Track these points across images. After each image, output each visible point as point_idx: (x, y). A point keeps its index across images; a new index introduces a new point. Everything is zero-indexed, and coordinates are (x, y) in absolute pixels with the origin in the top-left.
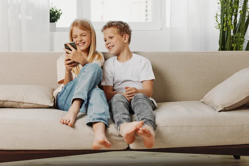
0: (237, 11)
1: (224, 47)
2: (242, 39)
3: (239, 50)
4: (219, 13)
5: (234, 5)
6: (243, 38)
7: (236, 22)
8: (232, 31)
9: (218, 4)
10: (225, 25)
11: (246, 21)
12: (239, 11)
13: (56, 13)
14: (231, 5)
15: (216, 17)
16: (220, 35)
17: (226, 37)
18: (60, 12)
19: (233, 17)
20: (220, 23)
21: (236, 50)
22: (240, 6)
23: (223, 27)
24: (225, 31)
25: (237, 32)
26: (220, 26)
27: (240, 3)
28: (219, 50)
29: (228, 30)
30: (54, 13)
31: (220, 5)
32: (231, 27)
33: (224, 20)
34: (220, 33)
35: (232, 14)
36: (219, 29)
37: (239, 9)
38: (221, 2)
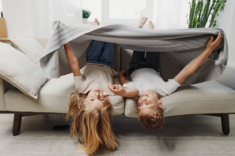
0: (201, 12)
4: (189, 13)
9: (189, 7)
10: (192, 21)
13: (88, 13)
15: (187, 16)
18: (91, 12)
20: (189, 20)
23: (191, 23)
29: (194, 25)
30: (87, 13)
32: (197, 23)
33: (192, 18)
35: (197, 13)
36: (188, 23)
37: (203, 11)
38: (191, 6)
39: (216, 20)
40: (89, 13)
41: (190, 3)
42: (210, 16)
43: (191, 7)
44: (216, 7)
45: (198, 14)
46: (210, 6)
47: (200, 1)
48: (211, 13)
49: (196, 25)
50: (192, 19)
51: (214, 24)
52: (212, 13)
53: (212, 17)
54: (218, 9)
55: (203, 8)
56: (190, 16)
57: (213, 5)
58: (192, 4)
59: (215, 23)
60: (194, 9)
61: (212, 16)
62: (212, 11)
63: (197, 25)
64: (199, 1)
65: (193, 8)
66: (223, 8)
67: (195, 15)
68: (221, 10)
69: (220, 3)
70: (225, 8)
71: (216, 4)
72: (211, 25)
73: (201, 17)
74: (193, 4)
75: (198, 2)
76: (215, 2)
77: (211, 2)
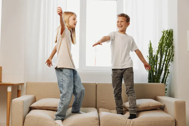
0: (157, 63)
1: (151, 80)
3: (158, 83)
5: (155, 60)
6: (160, 77)
7: (157, 68)
8: (154, 73)
10: (151, 70)
11: (161, 68)
12: (158, 63)
14: (154, 60)
17: (152, 76)
19: (155, 66)
21: (156, 83)
22: (158, 60)
23: (150, 71)
24: (151, 73)
25: (157, 73)
27: (158, 59)
28: (148, 82)
29: (152, 72)
32: (154, 70)
34: (149, 74)
38: (149, 59)
39: (168, 69)
41: (148, 56)
44: (167, 60)
46: (163, 59)
47: (156, 54)
57: (165, 58)
59: (168, 71)
61: (166, 65)
62: (165, 63)
64: (154, 56)
66: (172, 60)
68: (171, 62)
69: (170, 57)
70: (174, 60)
77: (164, 56)
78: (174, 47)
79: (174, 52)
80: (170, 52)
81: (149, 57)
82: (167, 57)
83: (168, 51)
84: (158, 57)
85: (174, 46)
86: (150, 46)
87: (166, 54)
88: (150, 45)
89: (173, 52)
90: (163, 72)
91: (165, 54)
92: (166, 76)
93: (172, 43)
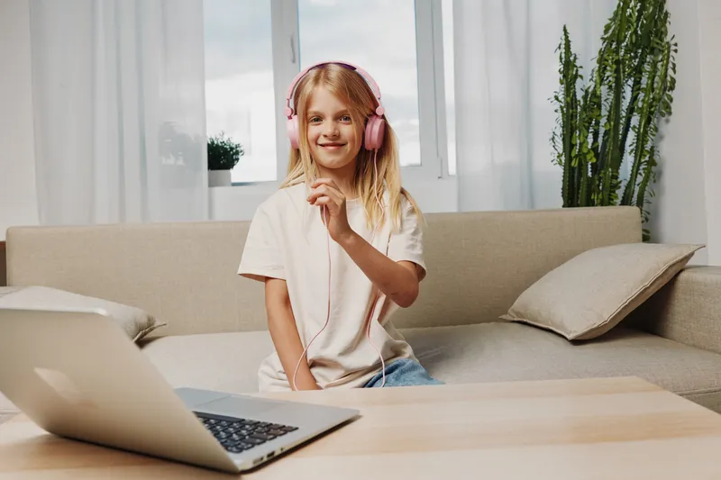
0: (598, 123)
2: (614, 182)
4: (559, 131)
6: (617, 178)
7: (598, 146)
9: (556, 111)
10: (574, 154)
12: (602, 123)
13: (231, 153)
15: (553, 139)
16: (564, 177)
17: (576, 182)
18: (239, 149)
19: (591, 136)
20: (561, 152)
21: (600, 206)
23: (569, 159)
24: (576, 167)
26: (563, 158)
27: (603, 107)
28: (563, 206)
29: (581, 165)
30: (226, 154)
31: (559, 114)
32: (588, 157)
33: (571, 144)
34: (564, 173)
35: (588, 129)
36: (560, 164)
37: (603, 121)
38: (561, 107)
39: (652, 148)
40: (234, 154)
41: (557, 98)
42: (631, 136)
43: (562, 112)
44: (645, 105)
45: (591, 130)
46: (625, 104)
47: (590, 90)
48: (632, 126)
49: (590, 166)
50: (572, 146)
51: (647, 159)
52: (635, 127)
53: (638, 139)
54: (652, 109)
55: (604, 112)
56: (563, 140)
57: (634, 99)
58: (563, 100)
59: (652, 155)
60: (573, 116)
61: (638, 133)
62: (635, 120)
63: (592, 164)
64: (587, 92)
65: (571, 111)
66: (668, 107)
67: (579, 135)
68: (662, 115)
69: (657, 94)
70: (674, 106)
71: (645, 97)
72: (640, 164)
73: (600, 140)
74: (569, 99)
75: (583, 93)
76: (639, 89)
77: (628, 93)
78: (673, 48)
79: (674, 69)
80: (655, 72)
81: (561, 97)
82: (641, 95)
83: (647, 67)
84: (603, 99)
85: (673, 42)
86: (564, 51)
87: (637, 83)
88: (563, 46)
89: (670, 72)
90: (628, 160)
91: (631, 82)
92: (640, 179)
93: (661, 34)
